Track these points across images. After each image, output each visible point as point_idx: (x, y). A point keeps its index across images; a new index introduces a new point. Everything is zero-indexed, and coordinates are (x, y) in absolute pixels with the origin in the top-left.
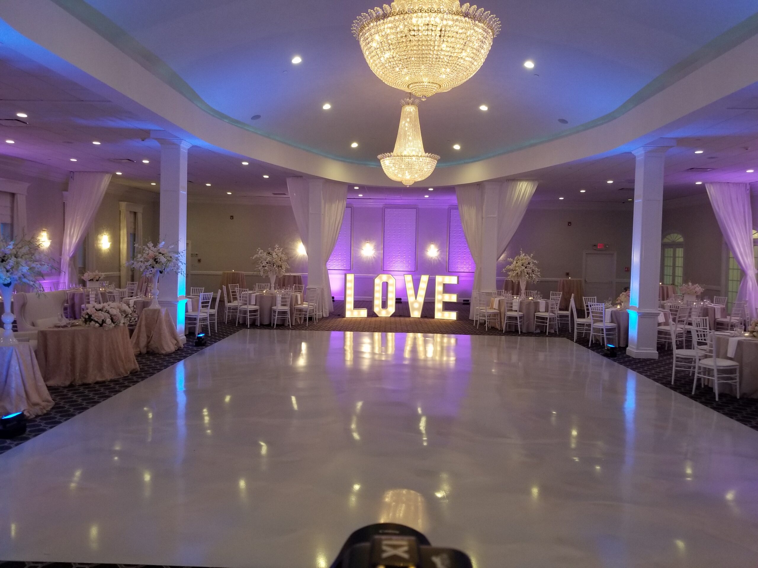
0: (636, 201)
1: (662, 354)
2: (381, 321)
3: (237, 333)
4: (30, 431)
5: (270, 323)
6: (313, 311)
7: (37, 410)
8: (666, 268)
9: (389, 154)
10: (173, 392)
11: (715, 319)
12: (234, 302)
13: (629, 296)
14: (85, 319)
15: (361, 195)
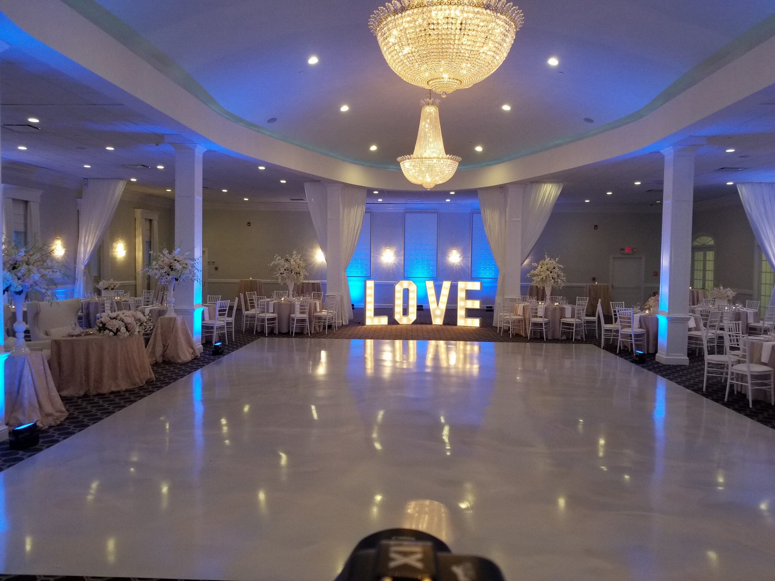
0: (665, 202)
1: (693, 360)
2: (402, 328)
3: (255, 342)
4: (43, 442)
5: (289, 332)
6: (332, 319)
7: (51, 421)
8: (696, 271)
9: (409, 156)
10: (190, 402)
11: (748, 324)
12: (252, 310)
13: (658, 301)
14: (99, 327)
15: (380, 200)
